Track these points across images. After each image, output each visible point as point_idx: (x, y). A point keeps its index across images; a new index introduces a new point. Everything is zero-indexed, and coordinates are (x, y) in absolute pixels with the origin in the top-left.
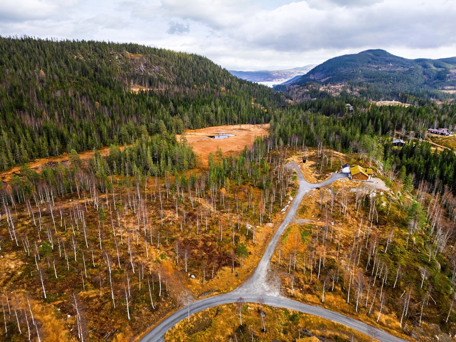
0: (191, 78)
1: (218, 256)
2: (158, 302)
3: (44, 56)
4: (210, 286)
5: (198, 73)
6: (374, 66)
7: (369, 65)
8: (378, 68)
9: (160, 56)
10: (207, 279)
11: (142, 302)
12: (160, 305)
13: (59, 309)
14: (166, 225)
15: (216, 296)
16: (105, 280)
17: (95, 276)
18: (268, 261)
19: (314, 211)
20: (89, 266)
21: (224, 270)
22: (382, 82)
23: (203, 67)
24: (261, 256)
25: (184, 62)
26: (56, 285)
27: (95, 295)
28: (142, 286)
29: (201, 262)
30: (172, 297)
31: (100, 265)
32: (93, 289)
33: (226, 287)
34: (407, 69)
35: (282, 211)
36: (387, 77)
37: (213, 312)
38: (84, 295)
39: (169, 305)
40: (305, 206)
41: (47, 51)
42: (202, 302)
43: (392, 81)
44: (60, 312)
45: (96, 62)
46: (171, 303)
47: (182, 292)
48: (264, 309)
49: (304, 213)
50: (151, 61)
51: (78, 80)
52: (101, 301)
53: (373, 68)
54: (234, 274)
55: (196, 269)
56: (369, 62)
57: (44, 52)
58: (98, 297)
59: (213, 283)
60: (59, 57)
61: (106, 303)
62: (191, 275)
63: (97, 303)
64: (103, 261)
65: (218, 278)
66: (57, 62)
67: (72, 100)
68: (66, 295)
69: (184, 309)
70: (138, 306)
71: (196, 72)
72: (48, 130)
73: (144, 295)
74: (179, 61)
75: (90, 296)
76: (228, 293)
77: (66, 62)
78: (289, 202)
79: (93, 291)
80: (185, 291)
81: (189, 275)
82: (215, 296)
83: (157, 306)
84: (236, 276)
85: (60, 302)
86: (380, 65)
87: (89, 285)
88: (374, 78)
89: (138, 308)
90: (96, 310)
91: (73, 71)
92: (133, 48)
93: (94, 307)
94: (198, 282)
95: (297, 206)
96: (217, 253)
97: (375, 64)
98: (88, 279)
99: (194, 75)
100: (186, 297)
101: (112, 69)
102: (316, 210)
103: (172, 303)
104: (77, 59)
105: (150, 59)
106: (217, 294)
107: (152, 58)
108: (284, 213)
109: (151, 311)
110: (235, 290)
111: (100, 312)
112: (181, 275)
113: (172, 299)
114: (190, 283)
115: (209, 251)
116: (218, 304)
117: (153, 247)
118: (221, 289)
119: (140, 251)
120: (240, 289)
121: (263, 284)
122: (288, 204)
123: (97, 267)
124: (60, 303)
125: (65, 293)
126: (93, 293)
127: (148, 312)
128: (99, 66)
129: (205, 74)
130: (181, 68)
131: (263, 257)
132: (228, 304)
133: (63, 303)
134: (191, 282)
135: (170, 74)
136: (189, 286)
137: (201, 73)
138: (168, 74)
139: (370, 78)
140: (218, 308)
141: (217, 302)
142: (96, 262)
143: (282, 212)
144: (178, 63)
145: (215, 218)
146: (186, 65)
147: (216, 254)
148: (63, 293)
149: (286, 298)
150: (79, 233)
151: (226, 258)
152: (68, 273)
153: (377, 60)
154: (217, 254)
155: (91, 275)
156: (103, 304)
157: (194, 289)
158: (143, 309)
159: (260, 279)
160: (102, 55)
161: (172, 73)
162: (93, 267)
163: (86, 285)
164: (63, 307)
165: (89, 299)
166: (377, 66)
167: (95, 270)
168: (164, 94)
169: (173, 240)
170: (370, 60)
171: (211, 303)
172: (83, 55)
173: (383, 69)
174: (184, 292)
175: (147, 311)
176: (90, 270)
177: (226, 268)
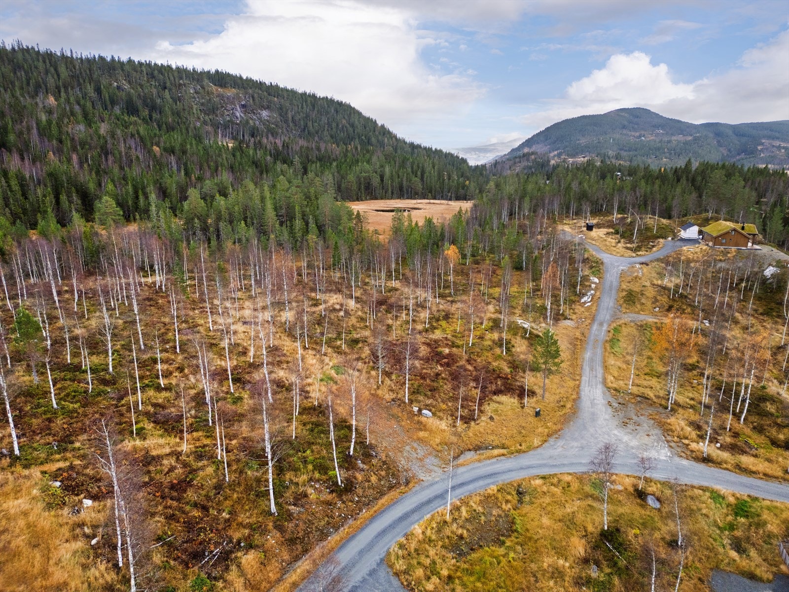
0: (326, 133)
1: (474, 373)
2: (348, 469)
3: (56, 76)
4: (476, 435)
5: (337, 125)
6: (633, 133)
7: (625, 132)
8: (640, 136)
9: (269, 94)
10: (467, 420)
11: (305, 467)
12: (355, 478)
13: (58, 484)
14: (332, 317)
15: (502, 458)
16: (192, 417)
17: (163, 407)
18: (600, 386)
19: (656, 300)
20: (147, 386)
21: (499, 403)
22: (652, 156)
23: (346, 117)
24: (578, 378)
25: (314, 106)
26: (52, 425)
27: (167, 450)
28: (299, 431)
29: (435, 384)
30: (384, 459)
31: (178, 385)
32: (162, 436)
33: (519, 438)
34: (690, 138)
35: (583, 300)
36: (658, 149)
37: (509, 497)
38: (135, 449)
39: (380, 480)
40: (633, 291)
41: (62, 69)
42: (468, 471)
43: (667, 155)
44: (59, 491)
45: (152, 95)
46: (383, 473)
47: (407, 448)
48: (652, 489)
49: (634, 303)
50: (254, 100)
51: (118, 120)
52: (185, 465)
53: (631, 136)
54: (528, 410)
55: (429, 398)
56: (624, 127)
57: (56, 70)
58: (177, 455)
59: (482, 430)
60: (84, 81)
61: (202, 468)
62: (420, 410)
63: (172, 469)
64: (186, 376)
65: (491, 418)
66: (81, 89)
67: (106, 141)
68: (79, 449)
69: (423, 489)
70: (295, 480)
71: (334, 125)
72: (56, 179)
73: (308, 452)
74: (304, 104)
75: (154, 453)
76: (531, 453)
77: (98, 90)
78: (593, 286)
79: (162, 441)
80: (415, 445)
81: (416, 409)
82: (499, 458)
83: (347, 479)
84: (538, 414)
85: (61, 465)
86: (643, 132)
87: (149, 426)
88: (636, 151)
89: (297, 484)
90: (172, 487)
91: (109, 107)
92: (221, 79)
93: (166, 480)
94: (443, 425)
95: (614, 292)
96: (470, 367)
97: (635, 130)
98: (147, 414)
99: (332, 129)
100: (421, 460)
101: (184, 110)
102: (659, 298)
103: (388, 475)
104: (118, 88)
105: (253, 97)
106: (503, 455)
107: (256, 95)
108: (589, 304)
109: (332, 492)
110: (546, 444)
111: (185, 491)
112: (396, 410)
113: (384, 463)
114: (422, 427)
115: (448, 365)
116: (516, 477)
117: (310, 352)
118: (507, 442)
119: (278, 359)
120: (561, 443)
121: (616, 432)
122: (592, 289)
123: (168, 388)
124: (60, 469)
125: (77, 445)
126: (162, 446)
127: (326, 496)
128: (158, 101)
129: (351, 129)
130: (307, 116)
131: (583, 378)
132: (543, 478)
133: (72, 467)
134: (425, 426)
135: (288, 126)
136: (422, 434)
137: (343, 127)
138: (284, 125)
139: (629, 151)
140: (519, 486)
141: (510, 471)
142: (166, 377)
143: (585, 303)
144: (302, 108)
145: (438, 311)
146: (316, 111)
147: (466, 370)
148: (72, 442)
149: (693, 463)
150: (121, 322)
151: (496, 379)
152: (90, 399)
153: (637, 124)
154: (470, 371)
155: (155, 405)
156: (194, 471)
157: (438, 441)
158: (312, 486)
159: (601, 421)
160: (165, 83)
161: (291, 124)
162: (158, 389)
163: (139, 426)
164: (69, 478)
165: (148, 460)
166: (637, 134)
167: (164, 394)
168: (280, 148)
169: (356, 341)
170: (626, 123)
171: (495, 474)
172: (129, 83)
173: (649, 138)
174: (413, 447)
175: (321, 491)
176: (151, 393)
177: (503, 398)
